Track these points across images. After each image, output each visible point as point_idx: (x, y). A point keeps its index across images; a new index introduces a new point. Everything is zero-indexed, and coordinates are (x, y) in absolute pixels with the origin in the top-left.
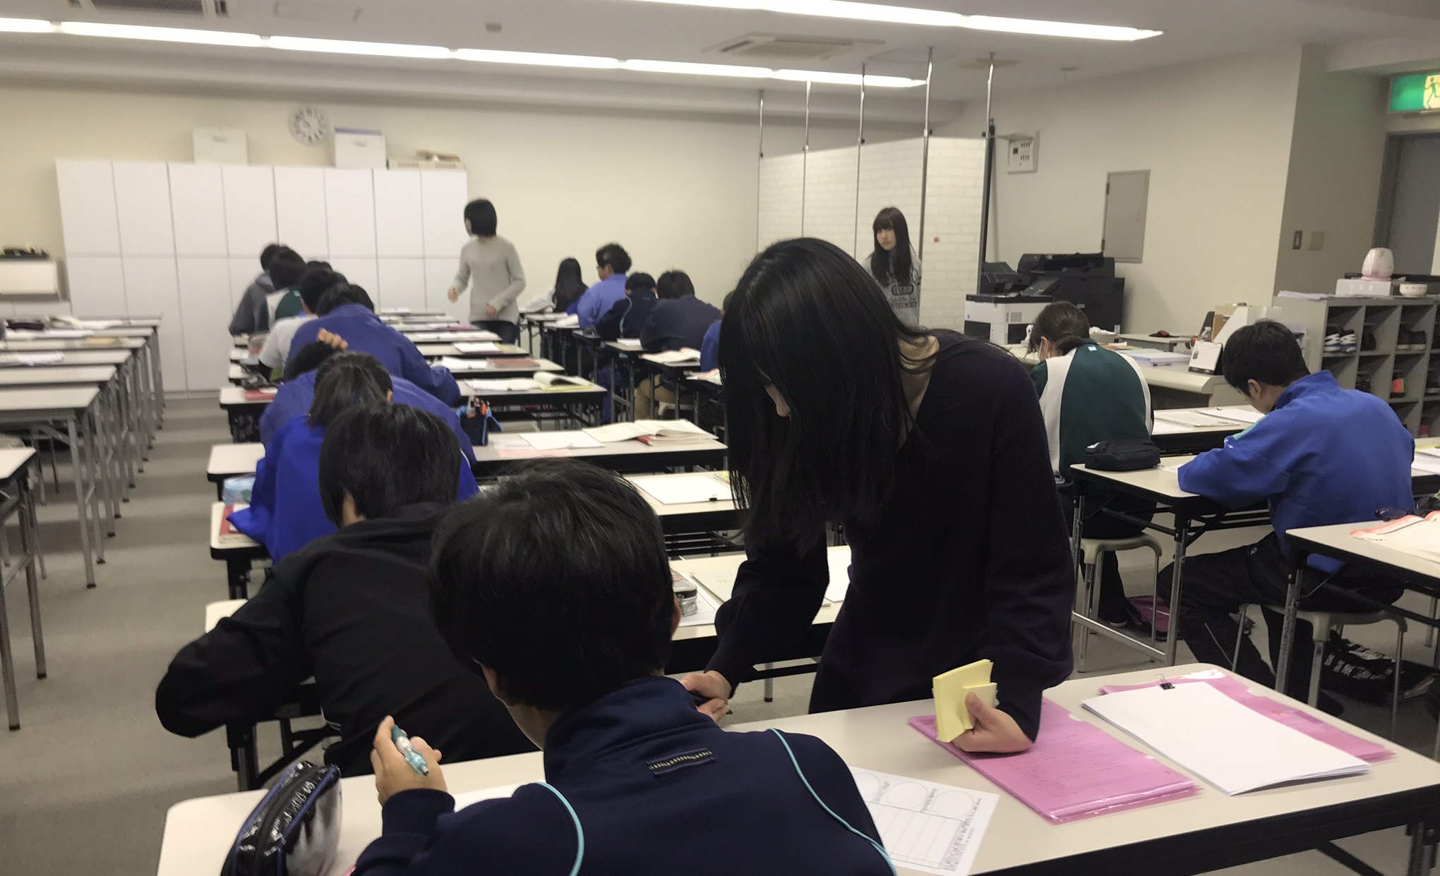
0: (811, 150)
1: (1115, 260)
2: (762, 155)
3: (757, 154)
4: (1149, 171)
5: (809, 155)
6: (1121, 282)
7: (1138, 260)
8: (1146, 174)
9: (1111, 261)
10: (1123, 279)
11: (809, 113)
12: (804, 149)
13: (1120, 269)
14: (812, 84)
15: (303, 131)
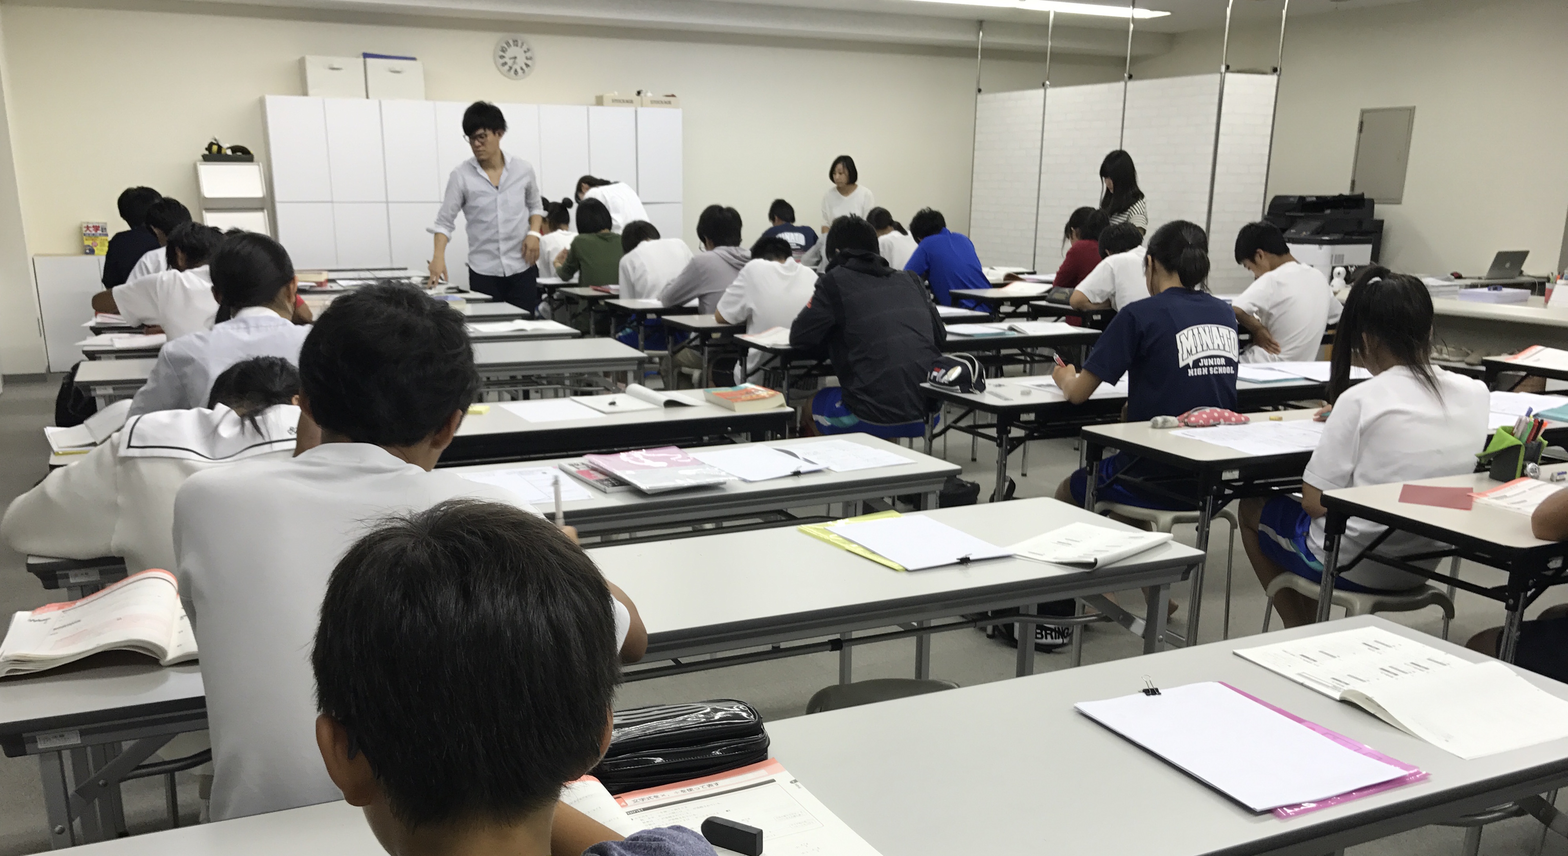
0: (1052, 86)
1: (1375, 201)
2: (980, 91)
3: (975, 90)
4: (1414, 108)
5: (1050, 91)
6: (1381, 223)
7: (1398, 202)
8: (1411, 111)
9: (1372, 202)
10: (1382, 222)
11: (1051, 47)
12: (1043, 85)
13: (1381, 211)
14: (1056, 14)
15: (510, 62)
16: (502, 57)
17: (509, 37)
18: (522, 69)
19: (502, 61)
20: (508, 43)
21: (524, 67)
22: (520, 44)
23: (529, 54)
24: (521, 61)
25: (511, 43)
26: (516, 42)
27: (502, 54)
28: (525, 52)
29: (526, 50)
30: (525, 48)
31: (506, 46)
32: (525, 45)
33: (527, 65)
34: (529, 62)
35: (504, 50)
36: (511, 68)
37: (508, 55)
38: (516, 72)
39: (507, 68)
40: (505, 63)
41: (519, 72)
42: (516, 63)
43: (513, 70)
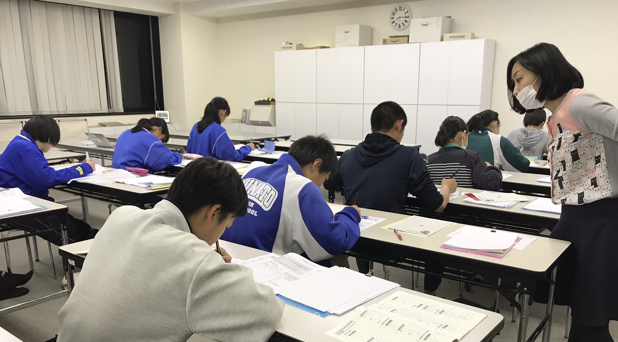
15: (396, 22)
16: (393, 18)
17: (397, 6)
18: (403, 23)
20: (396, 10)
21: (404, 23)
22: (403, 9)
23: (407, 15)
24: (403, 18)
25: (398, 9)
26: (401, 8)
27: (393, 16)
28: (405, 13)
29: (406, 12)
30: (405, 11)
31: (395, 11)
32: (405, 9)
33: (406, 21)
34: (407, 19)
35: (394, 13)
37: (396, 16)
38: (400, 26)
39: (395, 24)
40: (394, 22)
41: (402, 25)
42: (400, 21)
43: (398, 25)
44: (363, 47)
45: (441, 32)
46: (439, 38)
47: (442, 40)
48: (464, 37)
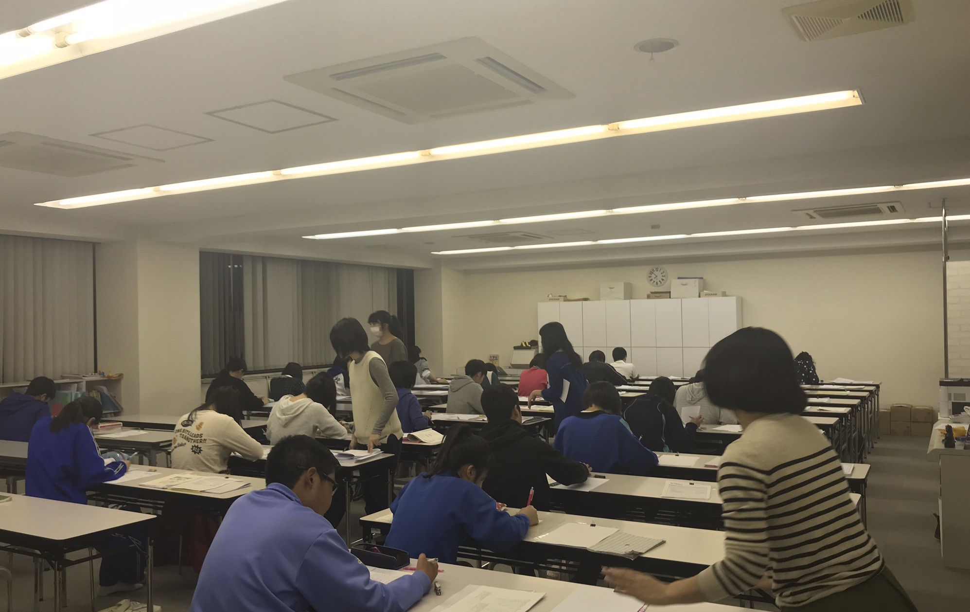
15: (654, 280)
16: (650, 277)
17: (653, 267)
19: (651, 279)
20: (653, 270)
21: (661, 281)
22: (659, 270)
23: (663, 274)
24: (660, 277)
25: (655, 270)
26: (657, 269)
27: (650, 275)
30: (662, 271)
33: (663, 280)
34: (663, 278)
35: (651, 273)
36: (654, 281)
37: (653, 276)
38: (657, 283)
39: (652, 281)
40: (652, 280)
41: (659, 283)
42: (657, 279)
43: (655, 283)
44: (629, 301)
45: (699, 290)
46: (698, 295)
47: (700, 297)
48: (716, 294)
